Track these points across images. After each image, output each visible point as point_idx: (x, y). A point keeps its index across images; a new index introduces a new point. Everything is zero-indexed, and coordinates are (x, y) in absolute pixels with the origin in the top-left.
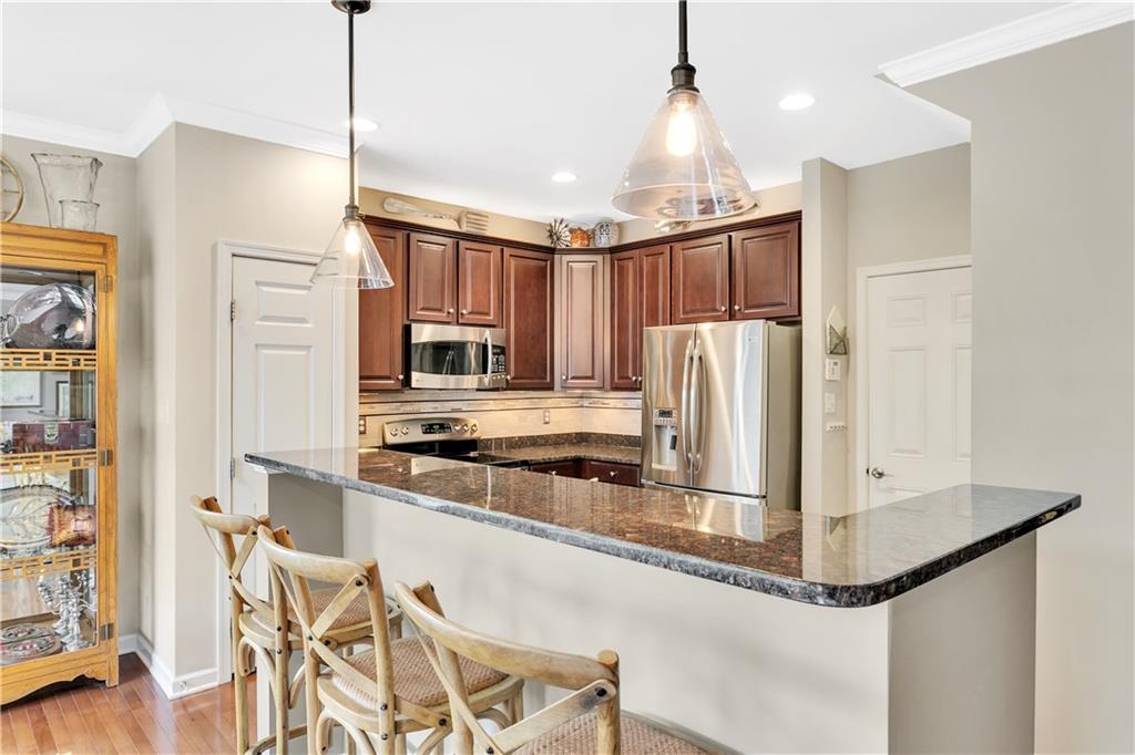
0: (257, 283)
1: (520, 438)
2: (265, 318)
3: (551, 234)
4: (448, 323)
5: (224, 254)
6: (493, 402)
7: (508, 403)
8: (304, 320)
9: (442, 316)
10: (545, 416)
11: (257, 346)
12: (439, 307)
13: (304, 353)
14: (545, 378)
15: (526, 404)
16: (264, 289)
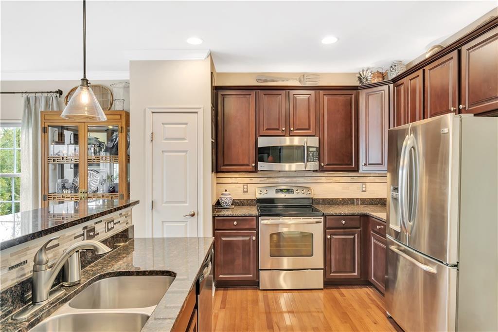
0: (163, 124)
1: (343, 199)
2: (167, 139)
3: (360, 79)
4: (284, 136)
5: (149, 112)
6: (324, 177)
7: (334, 179)
8: (184, 139)
9: (279, 132)
10: (363, 187)
11: (163, 151)
12: (277, 127)
13: (184, 154)
14: (351, 164)
15: (349, 180)
16: (166, 126)
